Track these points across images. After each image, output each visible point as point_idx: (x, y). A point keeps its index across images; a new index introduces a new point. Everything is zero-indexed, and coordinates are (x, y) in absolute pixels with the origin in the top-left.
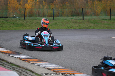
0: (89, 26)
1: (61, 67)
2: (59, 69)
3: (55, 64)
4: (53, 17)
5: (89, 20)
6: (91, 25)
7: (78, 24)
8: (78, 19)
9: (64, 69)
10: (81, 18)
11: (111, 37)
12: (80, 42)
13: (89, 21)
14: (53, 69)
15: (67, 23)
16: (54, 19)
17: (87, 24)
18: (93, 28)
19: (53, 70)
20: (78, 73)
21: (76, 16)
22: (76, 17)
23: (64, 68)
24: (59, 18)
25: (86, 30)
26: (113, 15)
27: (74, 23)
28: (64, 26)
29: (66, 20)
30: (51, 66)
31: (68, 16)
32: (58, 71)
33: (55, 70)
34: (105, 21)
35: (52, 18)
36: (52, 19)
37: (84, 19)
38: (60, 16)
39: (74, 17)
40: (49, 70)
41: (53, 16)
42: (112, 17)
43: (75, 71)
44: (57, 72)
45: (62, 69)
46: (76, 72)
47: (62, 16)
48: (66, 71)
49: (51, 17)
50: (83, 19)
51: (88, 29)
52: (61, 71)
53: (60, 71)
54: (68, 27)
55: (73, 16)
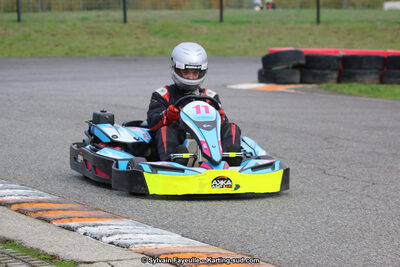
0: (145, 44)
1: (47, 197)
2: (39, 202)
3: (24, 185)
4: (18, 11)
5: (147, 22)
6: (153, 40)
7: (108, 38)
8: (108, 21)
9: (58, 202)
10: (119, 14)
11: (225, 86)
12: (116, 105)
13: (145, 26)
14: (19, 203)
15: (68, 35)
16: (19, 20)
17: (137, 38)
18: (162, 53)
19: (15, 207)
20: (108, 218)
21: (99, 8)
22: (101, 13)
23: (56, 198)
24: (40, 15)
25: (135, 60)
26: (230, 6)
27: (91, 33)
28: (57, 46)
29: (62, 22)
30: (11, 191)
31: (71, 9)
32: (35, 212)
33: (26, 207)
34: (204, 28)
35: (14, 16)
36: (13, 21)
37: (128, 19)
38: (42, 8)
39: (93, 14)
40: (5, 208)
41: (15, 8)
42: (227, 12)
43: (97, 209)
44: (33, 214)
45: (50, 202)
46: (102, 213)
47: (49, 9)
48: (64, 210)
49: (8, 12)
50: (125, 21)
51: (141, 55)
52: (47, 210)
53: (42, 210)
54: (70, 48)
55: (89, 8)
